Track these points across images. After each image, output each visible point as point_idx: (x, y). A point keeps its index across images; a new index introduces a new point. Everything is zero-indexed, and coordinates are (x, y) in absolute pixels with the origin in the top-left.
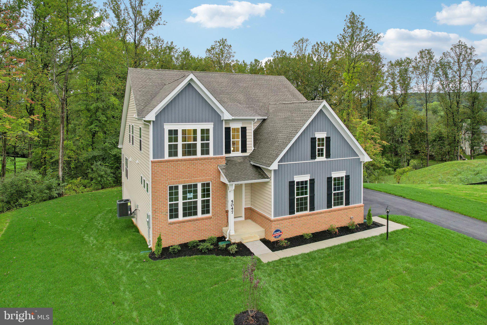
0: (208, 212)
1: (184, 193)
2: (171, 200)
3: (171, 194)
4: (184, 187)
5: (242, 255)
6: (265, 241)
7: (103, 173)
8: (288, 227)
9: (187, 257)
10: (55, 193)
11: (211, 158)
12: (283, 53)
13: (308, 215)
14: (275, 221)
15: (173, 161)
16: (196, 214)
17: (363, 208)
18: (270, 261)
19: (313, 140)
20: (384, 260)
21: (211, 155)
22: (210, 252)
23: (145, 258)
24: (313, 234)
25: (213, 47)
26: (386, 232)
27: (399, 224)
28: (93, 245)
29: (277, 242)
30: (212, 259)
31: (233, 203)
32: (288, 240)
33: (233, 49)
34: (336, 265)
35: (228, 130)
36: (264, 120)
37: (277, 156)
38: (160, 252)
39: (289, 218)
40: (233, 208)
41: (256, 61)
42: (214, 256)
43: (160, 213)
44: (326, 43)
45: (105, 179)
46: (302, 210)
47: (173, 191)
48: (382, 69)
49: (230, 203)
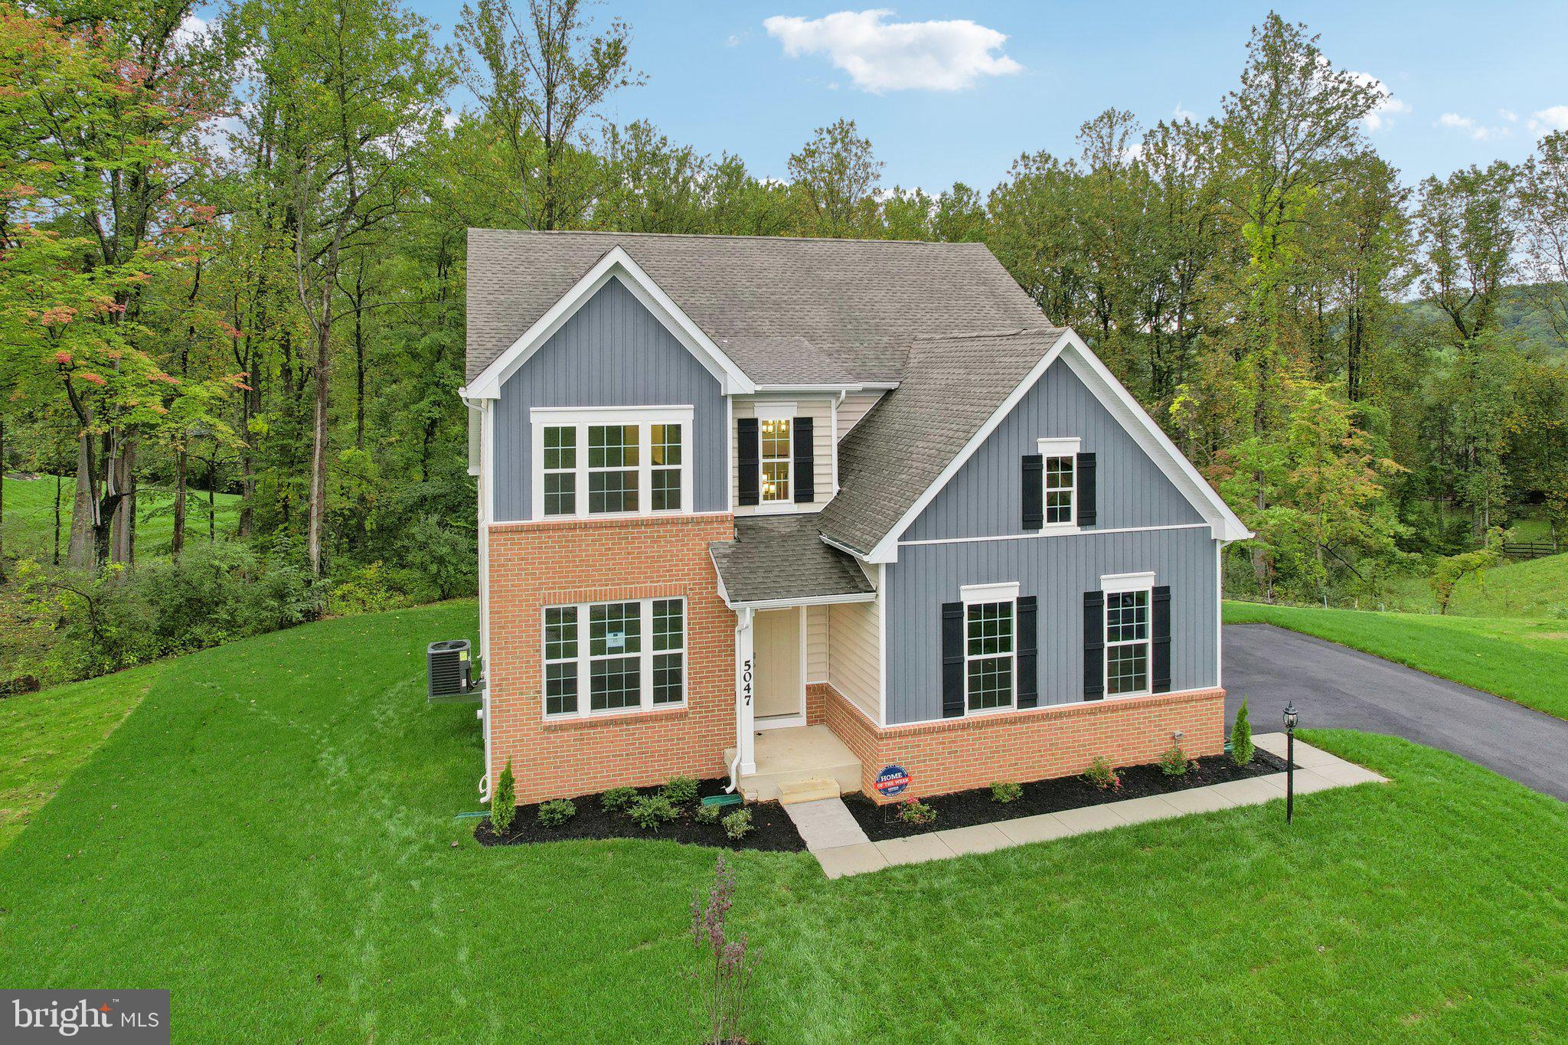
0: (676, 695)
1: (597, 630)
2: (552, 652)
3: (552, 633)
4: (596, 613)
5: (764, 847)
6: (857, 804)
7: (445, 550)
8: (936, 760)
9: (589, 842)
10: (294, 611)
11: (686, 521)
12: (1046, 161)
13: (1013, 721)
14: (889, 736)
15: (557, 528)
16: (634, 699)
17: (1221, 702)
18: (850, 873)
19: (1031, 464)
20: (1258, 897)
21: (687, 508)
22: (664, 827)
23: (460, 836)
24: (1025, 786)
25: (813, 147)
26: (1284, 795)
27: (1356, 767)
28: (333, 784)
29: (893, 808)
30: (664, 855)
31: (751, 671)
32: (935, 802)
33: (877, 153)
34: (1073, 906)
35: (748, 429)
36: (890, 392)
37: (898, 515)
38: (506, 822)
39: (942, 730)
40: (751, 686)
41: (959, 188)
42: (671, 845)
43: (515, 694)
44: (1193, 125)
45: (451, 568)
46: (989, 702)
47: (561, 623)
48: (1401, 205)
49: (740, 670)
